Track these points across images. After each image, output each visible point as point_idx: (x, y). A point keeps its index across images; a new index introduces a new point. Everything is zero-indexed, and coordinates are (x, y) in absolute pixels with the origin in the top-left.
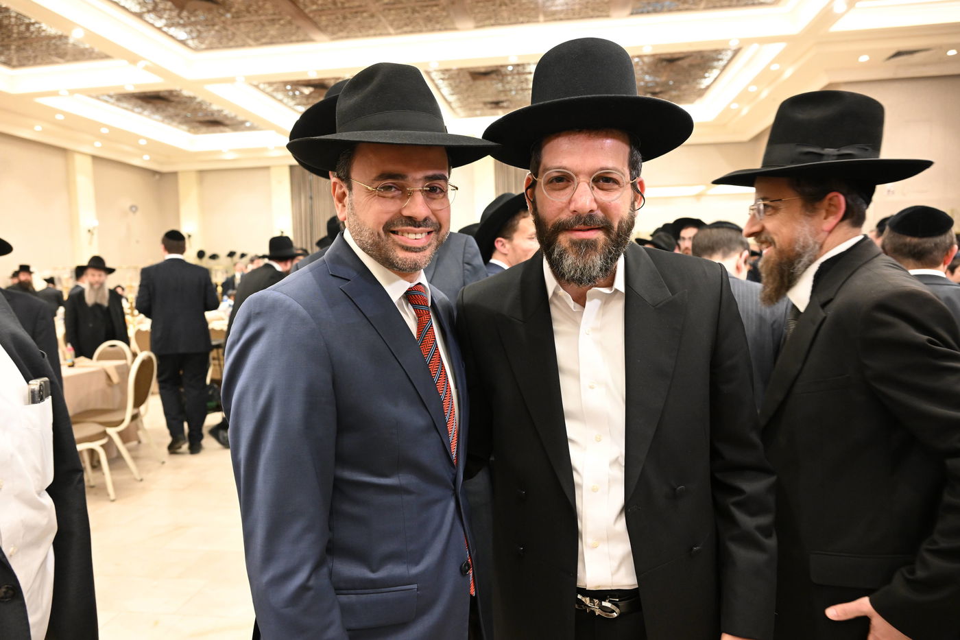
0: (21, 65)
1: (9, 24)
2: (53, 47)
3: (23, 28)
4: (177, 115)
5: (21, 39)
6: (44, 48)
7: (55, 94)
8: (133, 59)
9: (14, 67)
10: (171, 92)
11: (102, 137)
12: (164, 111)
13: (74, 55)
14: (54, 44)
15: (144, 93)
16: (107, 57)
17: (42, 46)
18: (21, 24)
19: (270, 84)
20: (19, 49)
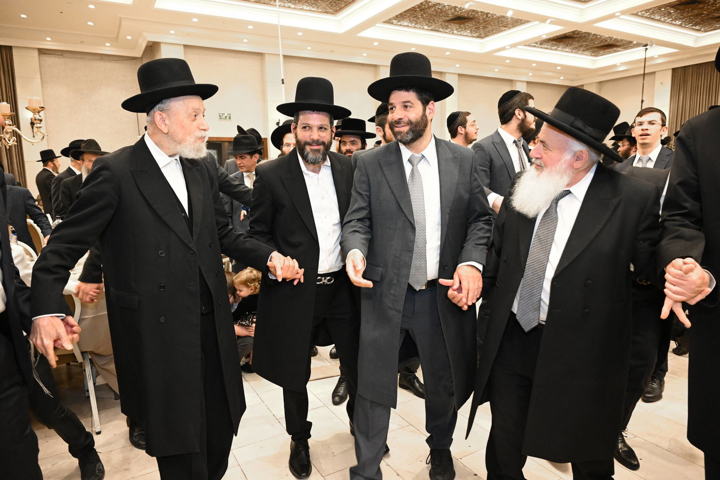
0: (486, 36)
1: (478, 16)
2: (501, 22)
3: (485, 17)
4: (581, 46)
5: (484, 22)
6: (496, 24)
7: (503, 49)
8: (543, 19)
9: (483, 38)
10: (574, 32)
11: (533, 69)
12: (571, 45)
13: (512, 24)
14: (501, 20)
15: (556, 36)
16: (528, 22)
17: (495, 23)
18: (484, 14)
19: (647, 11)
20: (484, 28)
